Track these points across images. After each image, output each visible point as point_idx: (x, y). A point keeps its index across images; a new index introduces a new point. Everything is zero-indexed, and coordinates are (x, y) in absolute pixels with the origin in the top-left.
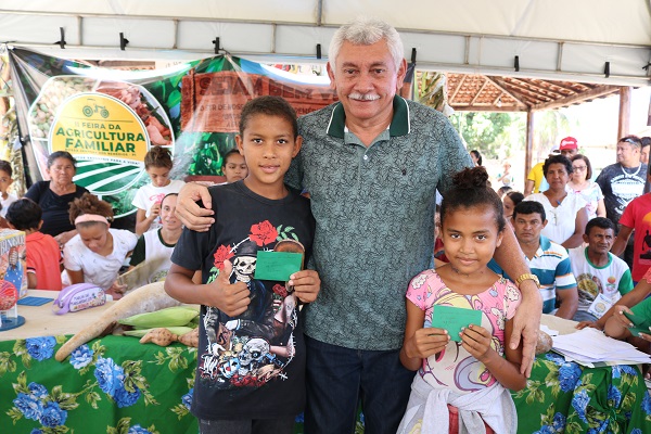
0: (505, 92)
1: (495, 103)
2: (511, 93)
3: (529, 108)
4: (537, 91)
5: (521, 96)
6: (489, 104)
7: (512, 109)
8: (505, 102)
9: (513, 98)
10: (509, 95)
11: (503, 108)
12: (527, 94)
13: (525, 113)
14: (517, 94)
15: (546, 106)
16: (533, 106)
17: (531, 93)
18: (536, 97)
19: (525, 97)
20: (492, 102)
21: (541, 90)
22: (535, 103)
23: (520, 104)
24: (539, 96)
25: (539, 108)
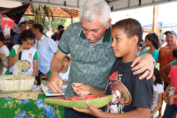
0: (64, 11)
1: (61, 15)
2: (66, 12)
3: (72, 17)
4: (74, 12)
5: (69, 13)
6: (59, 15)
7: (67, 17)
8: (64, 15)
9: (66, 14)
10: (65, 12)
11: (63, 17)
12: (71, 13)
13: (70, 19)
14: (68, 12)
15: (77, 17)
16: (73, 16)
17: (72, 12)
18: (74, 14)
19: (70, 14)
20: (60, 15)
21: (75, 11)
22: (74, 16)
23: (69, 16)
24: (75, 13)
25: (75, 17)
